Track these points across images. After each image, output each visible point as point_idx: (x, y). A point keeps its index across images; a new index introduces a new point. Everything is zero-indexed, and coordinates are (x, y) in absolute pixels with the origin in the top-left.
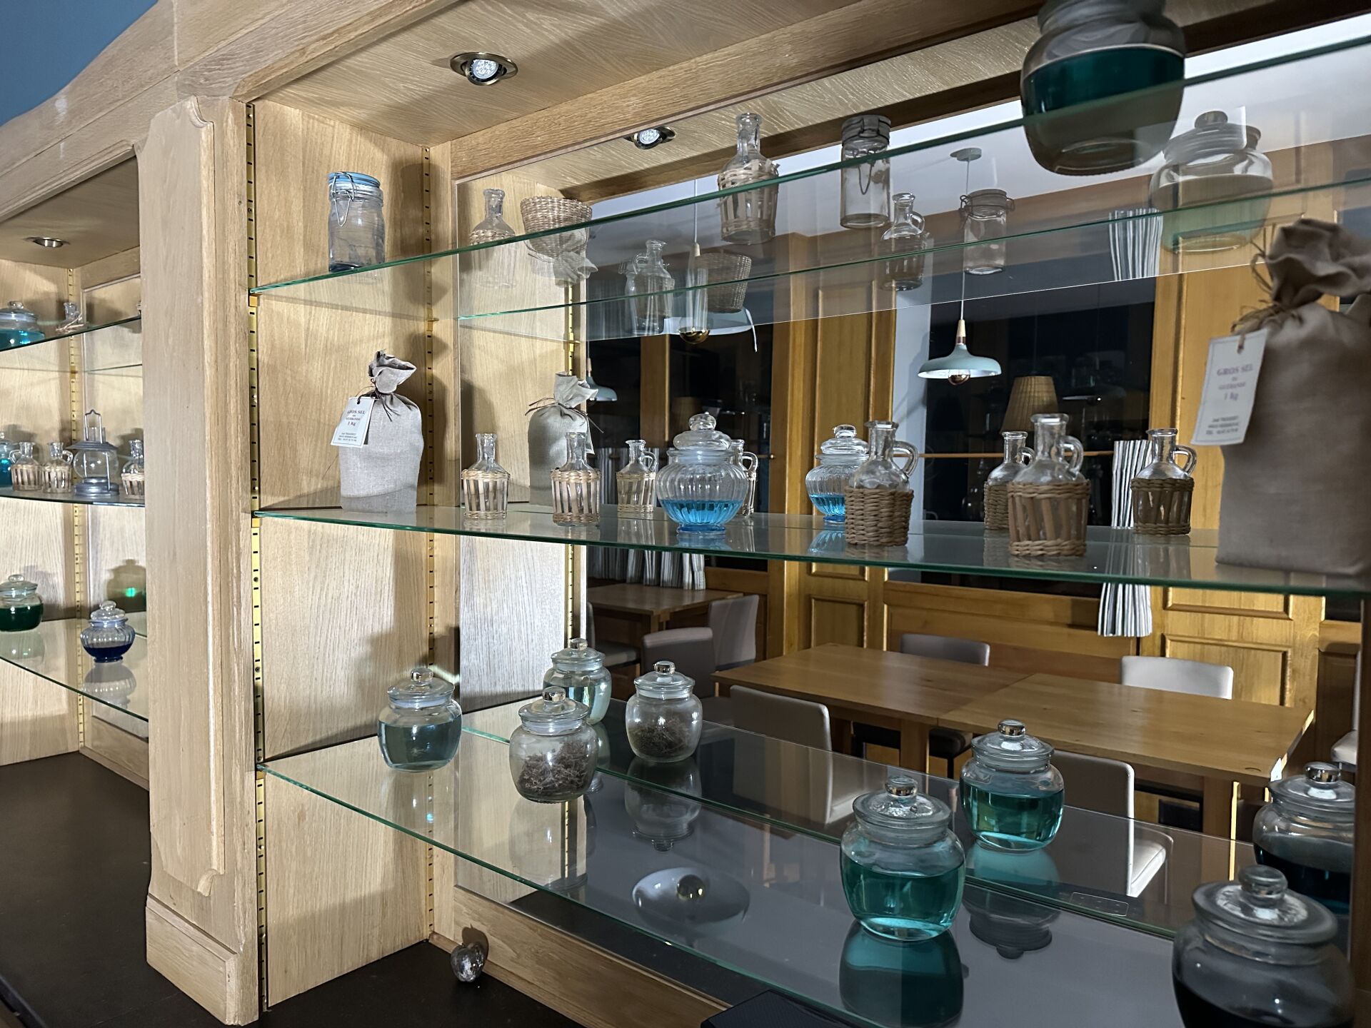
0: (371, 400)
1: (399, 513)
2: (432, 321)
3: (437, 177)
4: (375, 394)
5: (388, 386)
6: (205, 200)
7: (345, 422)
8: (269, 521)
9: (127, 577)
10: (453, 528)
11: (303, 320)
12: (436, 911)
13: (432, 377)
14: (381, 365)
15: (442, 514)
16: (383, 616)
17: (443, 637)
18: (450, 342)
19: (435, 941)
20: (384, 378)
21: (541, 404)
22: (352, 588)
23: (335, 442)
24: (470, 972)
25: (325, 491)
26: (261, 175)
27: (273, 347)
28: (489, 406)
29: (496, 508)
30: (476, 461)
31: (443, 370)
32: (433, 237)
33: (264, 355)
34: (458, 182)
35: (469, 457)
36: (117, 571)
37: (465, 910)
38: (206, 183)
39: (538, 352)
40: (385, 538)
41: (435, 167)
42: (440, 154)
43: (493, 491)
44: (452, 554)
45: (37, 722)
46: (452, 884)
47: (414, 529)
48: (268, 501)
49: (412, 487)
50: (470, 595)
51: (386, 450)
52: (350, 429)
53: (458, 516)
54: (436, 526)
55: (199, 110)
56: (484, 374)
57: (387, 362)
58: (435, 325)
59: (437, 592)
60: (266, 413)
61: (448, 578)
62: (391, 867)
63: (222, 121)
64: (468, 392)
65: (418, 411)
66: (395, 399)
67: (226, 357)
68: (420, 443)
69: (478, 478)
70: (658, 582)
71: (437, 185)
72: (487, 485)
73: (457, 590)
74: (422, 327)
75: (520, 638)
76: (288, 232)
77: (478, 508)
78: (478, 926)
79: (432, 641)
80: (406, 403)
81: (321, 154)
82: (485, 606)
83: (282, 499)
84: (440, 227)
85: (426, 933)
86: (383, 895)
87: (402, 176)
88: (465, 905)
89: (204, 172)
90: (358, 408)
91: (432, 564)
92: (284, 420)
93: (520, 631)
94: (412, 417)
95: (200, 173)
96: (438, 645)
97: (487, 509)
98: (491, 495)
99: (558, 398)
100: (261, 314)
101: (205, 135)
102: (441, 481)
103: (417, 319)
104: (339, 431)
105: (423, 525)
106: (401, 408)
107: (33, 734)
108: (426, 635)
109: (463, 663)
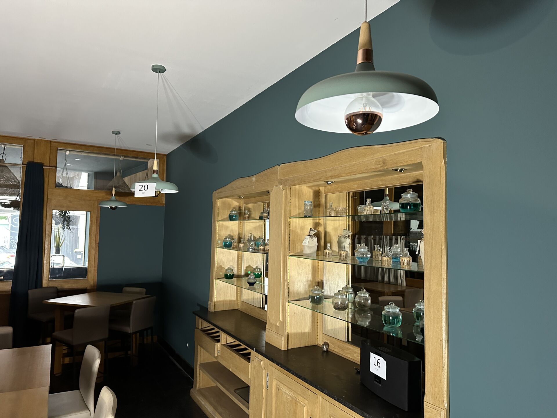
0: (309, 237)
1: (313, 257)
2: (319, 220)
3: (321, 193)
4: (309, 235)
5: (312, 234)
6: (283, 202)
7: (304, 240)
8: (291, 257)
9: (249, 269)
10: (323, 260)
11: (297, 221)
12: (319, 339)
13: (319, 230)
14: (311, 231)
15: (320, 257)
16: (310, 277)
17: (320, 282)
18: (323, 224)
19: (318, 345)
20: (311, 233)
21: (340, 235)
22: (304, 271)
23: (303, 244)
24: (325, 349)
25: (300, 252)
26: (292, 198)
27: (293, 227)
28: (330, 235)
29: (330, 257)
30: (327, 248)
31: (321, 229)
32: (320, 204)
33: (291, 229)
34: (325, 194)
35: (325, 248)
36: (247, 267)
37: (324, 338)
38: (283, 200)
39: (340, 224)
40: (310, 262)
41: (321, 191)
42: (322, 189)
43: (330, 254)
44: (322, 265)
45: (230, 301)
46: (322, 333)
47: (316, 260)
48: (291, 254)
49: (315, 252)
50: (326, 274)
51: (311, 246)
52: (305, 242)
53: (323, 258)
54: (319, 259)
55: (282, 187)
56: (329, 229)
57: (312, 230)
58: (320, 221)
59: (319, 273)
60: (291, 239)
61: (321, 270)
62: (310, 328)
63: (286, 190)
64: (326, 233)
65: (317, 239)
66: (313, 236)
67: (286, 229)
68: (317, 244)
69: (327, 251)
70: (389, 282)
71: (321, 194)
72: (329, 253)
73: (323, 273)
74: (317, 221)
75: (336, 284)
76: (296, 206)
77: (327, 257)
78: (327, 341)
79: (318, 283)
80: (315, 237)
81: (301, 192)
82: (329, 277)
83: (293, 254)
84: (322, 202)
85: (317, 344)
86: (309, 333)
87: (315, 193)
88: (325, 337)
89: (283, 198)
90: (307, 238)
91: (318, 267)
92: (294, 239)
93: (336, 283)
94: (316, 239)
95: (282, 198)
96: (319, 283)
97: (329, 257)
98: (329, 255)
99: (344, 234)
100: (291, 221)
101: (284, 192)
102: (320, 251)
103: (317, 219)
104: (304, 242)
105: (317, 259)
106: (314, 238)
107: (229, 304)
108: (317, 281)
109: (324, 288)
